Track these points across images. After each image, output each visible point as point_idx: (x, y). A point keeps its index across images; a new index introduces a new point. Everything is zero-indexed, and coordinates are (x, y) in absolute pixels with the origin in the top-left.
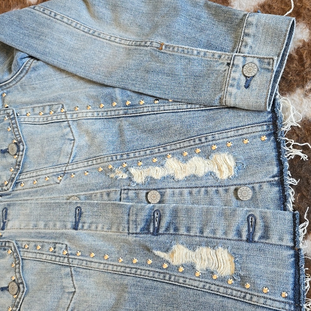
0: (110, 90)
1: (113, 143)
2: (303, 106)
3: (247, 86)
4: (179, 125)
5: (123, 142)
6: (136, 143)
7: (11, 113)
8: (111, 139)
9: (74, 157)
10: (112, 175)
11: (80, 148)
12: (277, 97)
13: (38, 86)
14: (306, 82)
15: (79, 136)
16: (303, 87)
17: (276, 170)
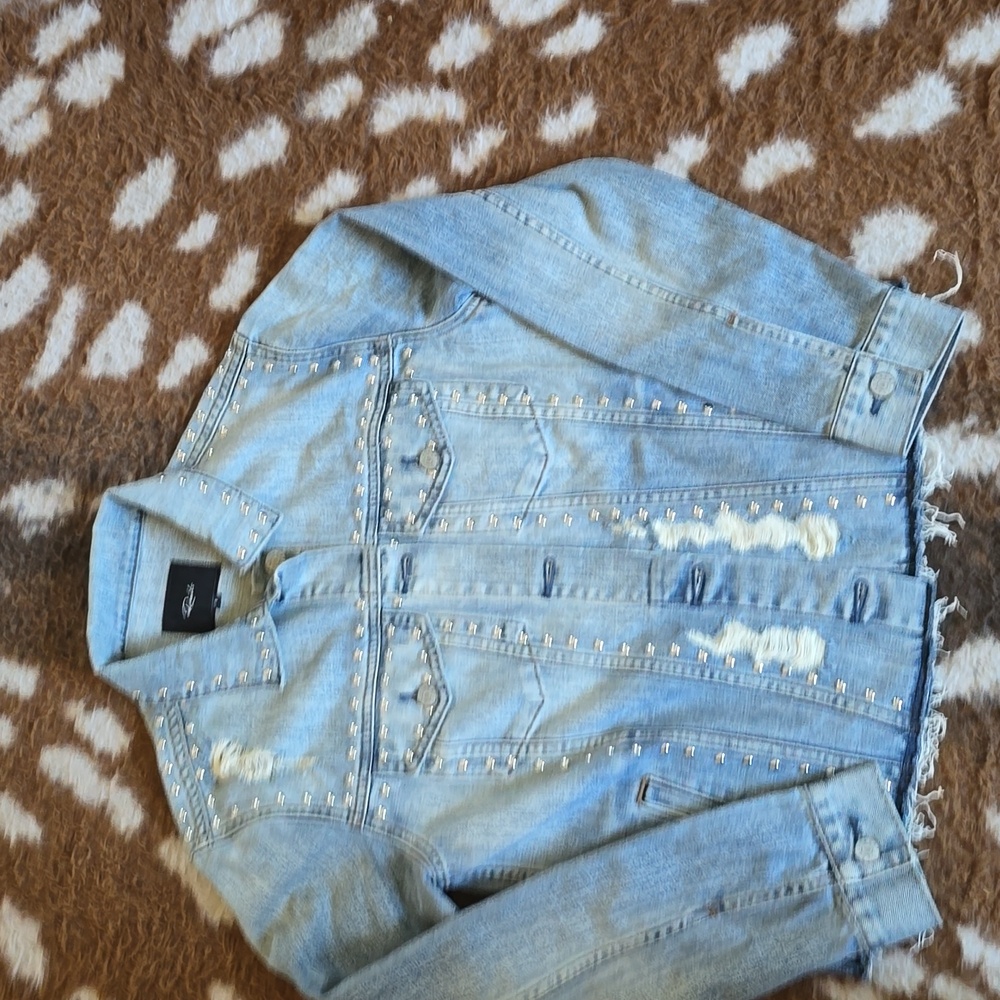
0: (625, 378)
1: (621, 472)
2: (958, 453)
3: (875, 410)
4: (748, 458)
5: (639, 473)
6: (664, 478)
7: (424, 391)
8: (617, 464)
9: (545, 486)
10: (616, 528)
11: (556, 473)
12: (921, 434)
13: (481, 348)
14: (968, 412)
15: (557, 450)
16: (961, 420)
17: (904, 553)
